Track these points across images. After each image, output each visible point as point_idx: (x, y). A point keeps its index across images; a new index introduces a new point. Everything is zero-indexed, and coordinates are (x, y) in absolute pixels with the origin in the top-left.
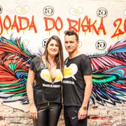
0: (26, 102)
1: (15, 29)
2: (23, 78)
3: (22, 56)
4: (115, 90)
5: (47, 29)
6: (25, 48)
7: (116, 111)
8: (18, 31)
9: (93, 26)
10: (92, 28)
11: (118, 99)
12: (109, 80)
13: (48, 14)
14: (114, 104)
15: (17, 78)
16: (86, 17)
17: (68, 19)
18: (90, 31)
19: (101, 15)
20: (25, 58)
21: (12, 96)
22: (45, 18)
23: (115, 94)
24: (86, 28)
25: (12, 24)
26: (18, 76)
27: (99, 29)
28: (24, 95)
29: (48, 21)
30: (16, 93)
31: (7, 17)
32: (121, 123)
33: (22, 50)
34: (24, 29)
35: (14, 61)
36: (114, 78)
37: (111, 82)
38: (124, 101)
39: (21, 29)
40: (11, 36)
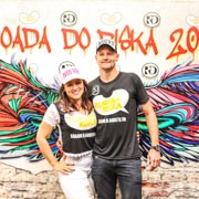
0: (35, 158)
1: (18, 47)
2: (29, 121)
3: (28, 88)
4: (172, 141)
5: (66, 47)
6: (33, 76)
7: (174, 173)
8: (23, 51)
9: (138, 40)
10: (135, 44)
11: (178, 156)
12: (163, 125)
13: (67, 23)
14: (172, 164)
15: (21, 122)
16: (127, 28)
17: (99, 32)
18: (133, 49)
19: (150, 24)
20: (33, 92)
21: (13, 150)
22: (63, 30)
23: (172, 148)
24: (126, 45)
25: (13, 39)
26: (23, 119)
27: (148, 45)
28: (31, 148)
29: (68, 34)
30: (20, 144)
31: (6, 29)
32: (182, 194)
33: (29, 79)
34: (32, 46)
35: (17, 97)
36: (171, 122)
37: (167, 128)
38: (187, 158)
39: (27, 46)
40: (13, 57)
